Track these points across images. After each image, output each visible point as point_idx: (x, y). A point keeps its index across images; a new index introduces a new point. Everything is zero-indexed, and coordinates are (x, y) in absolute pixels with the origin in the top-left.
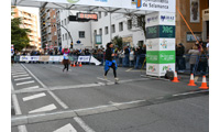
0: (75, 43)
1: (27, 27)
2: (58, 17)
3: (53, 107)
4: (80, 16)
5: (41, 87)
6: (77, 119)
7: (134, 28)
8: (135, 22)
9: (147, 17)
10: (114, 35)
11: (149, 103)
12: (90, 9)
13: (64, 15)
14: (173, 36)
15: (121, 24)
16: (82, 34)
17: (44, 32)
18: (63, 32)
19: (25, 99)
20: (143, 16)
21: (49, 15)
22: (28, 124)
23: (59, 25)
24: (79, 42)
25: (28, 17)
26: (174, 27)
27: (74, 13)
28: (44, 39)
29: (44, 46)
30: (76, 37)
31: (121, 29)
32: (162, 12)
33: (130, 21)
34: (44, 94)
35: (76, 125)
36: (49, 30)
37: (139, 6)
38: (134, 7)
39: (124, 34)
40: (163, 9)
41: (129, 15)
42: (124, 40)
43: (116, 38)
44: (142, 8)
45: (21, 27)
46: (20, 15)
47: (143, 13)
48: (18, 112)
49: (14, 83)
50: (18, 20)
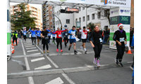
1: (34, 16)
2: (53, 10)
3: (49, 66)
4: (68, 10)
5: (42, 53)
6: (64, 75)
7: (102, 18)
8: (103, 13)
9: (111, 11)
10: (88, 22)
11: (110, 67)
12: (74, 5)
13: (57, 9)
14: (129, 23)
15: (94, 15)
16: (68, 21)
17: (44, 19)
18: (56, 20)
19: (32, 61)
20: (109, 10)
21: (47, 9)
22: (34, 76)
23: (54, 15)
24: (66, 26)
25: (35, 10)
26: (129, 17)
27: (64, 8)
30: (64, 23)
31: (94, 18)
32: (122, 7)
33: (99, 13)
34: (43, 58)
35: (63, 79)
36: (48, 19)
37: (106, 3)
38: (103, 4)
39: (95, 21)
40: (122, 5)
41: (99, 9)
42: (94, 25)
43: (90, 24)
44: (108, 4)
45: (31, 16)
46: (30, 9)
47: (109, 8)
48: (28, 68)
49: (26, 50)
50: (29, 12)
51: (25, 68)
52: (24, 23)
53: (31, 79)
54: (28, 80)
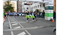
0: (26, 11)
1: (13, 6)
2: (21, 4)
3: (20, 27)
4: (27, 4)
5: (17, 22)
6: (26, 30)
7: (42, 7)
8: (42, 5)
9: (45, 4)
10: (36, 9)
11: (45, 27)
12: (30, 2)
13: (23, 3)
14: (53, 9)
15: (38, 6)
16: (28, 8)
18: (23, 8)
19: (13, 25)
20: (44, 4)
21: (19, 3)
22: (13, 31)
23: (22, 6)
24: (27, 10)
25: (14, 4)
26: (53, 7)
28: (18, 9)
29: (18, 11)
30: (26, 9)
31: (38, 7)
32: (50, 3)
33: (41, 5)
35: (26, 32)
36: (19, 7)
38: (42, 1)
39: (39, 8)
41: (41, 3)
42: (39, 10)
43: (37, 9)
44: (44, 1)
45: (12, 6)
46: (12, 3)
47: (45, 3)
48: (11, 28)
49: (10, 21)
50: (11, 5)
51: (9, 28)
52: (9, 9)
53: (12, 32)
54: (11, 33)
